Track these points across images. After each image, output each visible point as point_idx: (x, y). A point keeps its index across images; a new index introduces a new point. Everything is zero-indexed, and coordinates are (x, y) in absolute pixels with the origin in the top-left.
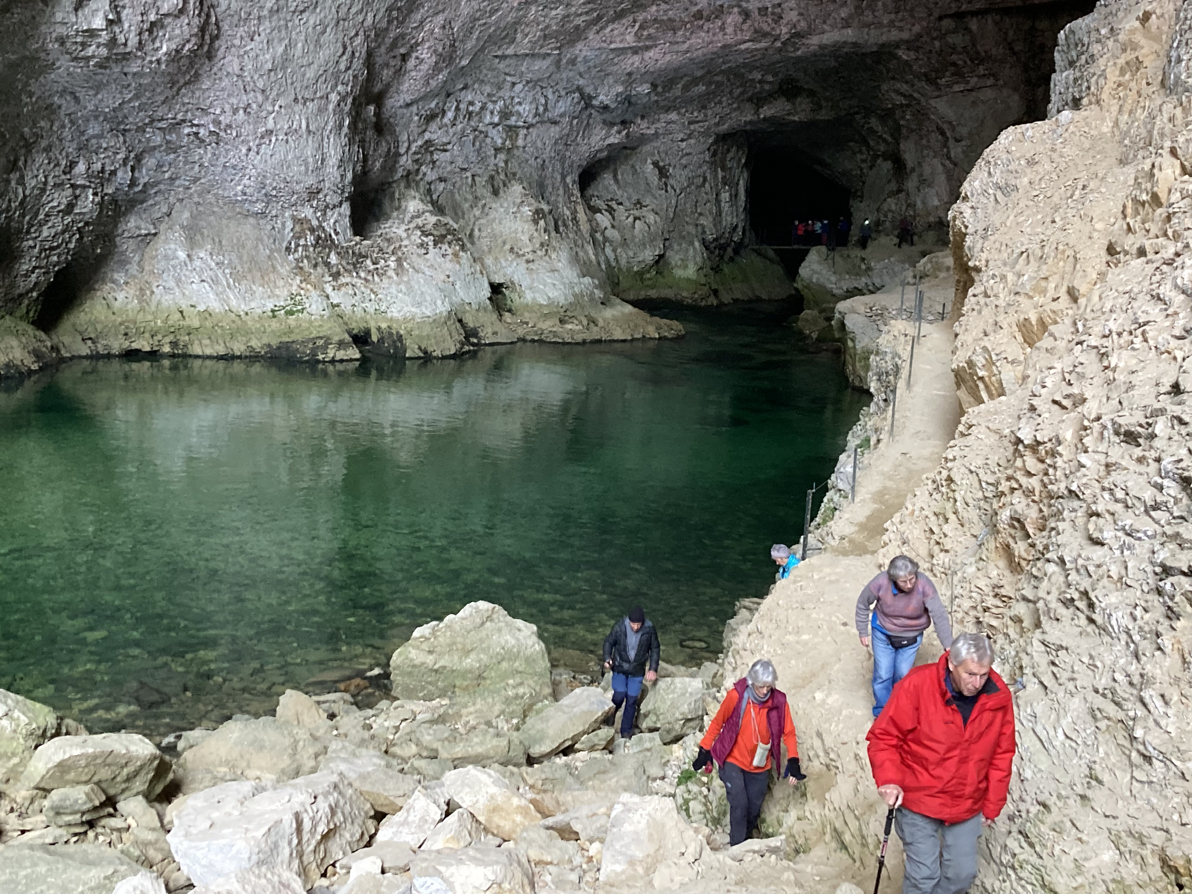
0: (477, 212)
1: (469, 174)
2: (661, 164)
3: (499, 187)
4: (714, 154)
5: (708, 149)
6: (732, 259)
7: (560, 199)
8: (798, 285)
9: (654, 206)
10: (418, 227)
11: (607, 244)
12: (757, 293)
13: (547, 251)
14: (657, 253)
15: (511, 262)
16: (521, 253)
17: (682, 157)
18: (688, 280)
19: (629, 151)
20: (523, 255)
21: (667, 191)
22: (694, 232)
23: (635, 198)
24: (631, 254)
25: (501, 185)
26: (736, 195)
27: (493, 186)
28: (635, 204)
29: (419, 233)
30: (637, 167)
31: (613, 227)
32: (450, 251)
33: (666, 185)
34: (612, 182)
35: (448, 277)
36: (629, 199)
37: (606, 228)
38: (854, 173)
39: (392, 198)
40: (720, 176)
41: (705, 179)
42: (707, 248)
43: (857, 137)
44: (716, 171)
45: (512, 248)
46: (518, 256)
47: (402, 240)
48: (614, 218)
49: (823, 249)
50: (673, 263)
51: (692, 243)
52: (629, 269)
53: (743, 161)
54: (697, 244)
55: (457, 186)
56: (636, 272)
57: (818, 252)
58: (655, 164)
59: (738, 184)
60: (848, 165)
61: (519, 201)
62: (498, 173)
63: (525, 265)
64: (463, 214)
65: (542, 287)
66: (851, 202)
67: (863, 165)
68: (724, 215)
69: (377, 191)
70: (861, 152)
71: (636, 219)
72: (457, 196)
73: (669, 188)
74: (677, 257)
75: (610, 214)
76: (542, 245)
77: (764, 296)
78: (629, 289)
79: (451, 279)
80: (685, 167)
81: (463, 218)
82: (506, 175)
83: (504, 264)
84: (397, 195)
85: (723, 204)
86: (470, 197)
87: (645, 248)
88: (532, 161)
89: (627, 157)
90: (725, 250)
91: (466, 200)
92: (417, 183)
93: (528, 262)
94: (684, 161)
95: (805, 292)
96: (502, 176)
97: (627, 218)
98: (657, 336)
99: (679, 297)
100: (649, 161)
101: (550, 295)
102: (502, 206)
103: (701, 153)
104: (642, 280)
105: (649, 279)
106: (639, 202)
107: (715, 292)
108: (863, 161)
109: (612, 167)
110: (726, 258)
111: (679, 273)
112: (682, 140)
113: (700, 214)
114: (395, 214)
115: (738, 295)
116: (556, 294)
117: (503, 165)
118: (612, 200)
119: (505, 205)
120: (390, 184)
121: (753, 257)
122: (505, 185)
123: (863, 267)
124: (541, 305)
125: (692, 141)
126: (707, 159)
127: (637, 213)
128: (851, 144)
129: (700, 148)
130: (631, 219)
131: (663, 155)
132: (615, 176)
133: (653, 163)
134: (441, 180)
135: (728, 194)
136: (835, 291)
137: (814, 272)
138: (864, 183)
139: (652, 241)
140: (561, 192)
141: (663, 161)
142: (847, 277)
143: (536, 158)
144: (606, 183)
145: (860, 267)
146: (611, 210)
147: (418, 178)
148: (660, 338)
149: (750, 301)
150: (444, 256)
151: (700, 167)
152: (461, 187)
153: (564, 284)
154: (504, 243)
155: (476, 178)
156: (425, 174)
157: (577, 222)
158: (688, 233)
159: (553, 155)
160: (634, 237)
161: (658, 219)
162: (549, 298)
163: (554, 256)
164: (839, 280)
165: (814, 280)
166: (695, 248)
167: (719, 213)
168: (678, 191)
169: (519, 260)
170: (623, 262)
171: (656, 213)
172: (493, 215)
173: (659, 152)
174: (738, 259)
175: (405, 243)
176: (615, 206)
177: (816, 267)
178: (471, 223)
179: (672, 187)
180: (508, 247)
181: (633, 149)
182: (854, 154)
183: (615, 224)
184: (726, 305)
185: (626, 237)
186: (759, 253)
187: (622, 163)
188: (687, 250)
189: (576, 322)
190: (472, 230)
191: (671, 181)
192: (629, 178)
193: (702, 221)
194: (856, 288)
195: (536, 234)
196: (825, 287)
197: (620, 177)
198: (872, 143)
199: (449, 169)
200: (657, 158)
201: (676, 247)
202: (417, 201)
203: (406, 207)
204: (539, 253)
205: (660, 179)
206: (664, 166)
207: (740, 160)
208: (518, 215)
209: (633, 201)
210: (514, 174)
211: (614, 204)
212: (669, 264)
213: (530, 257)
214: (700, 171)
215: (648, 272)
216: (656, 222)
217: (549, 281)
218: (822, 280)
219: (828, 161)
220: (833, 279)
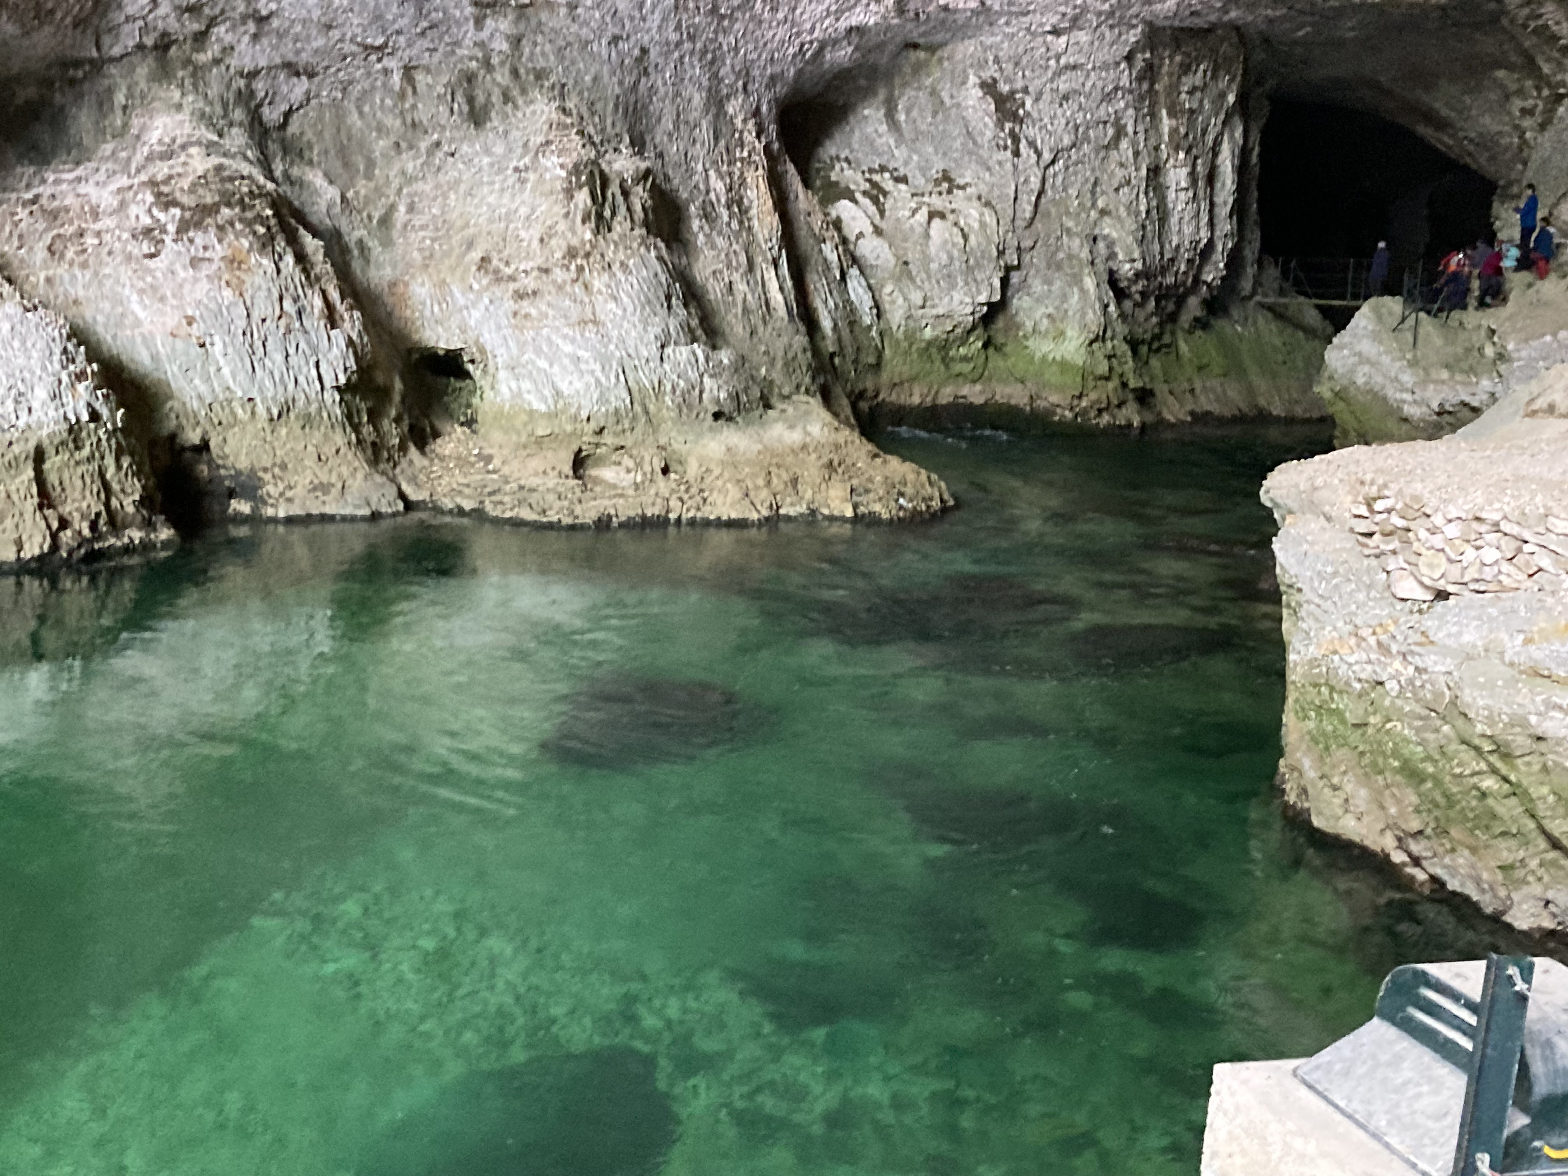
0: (410, 163)
1: (391, 63)
2: (1005, 88)
3: (487, 107)
4: (1150, 72)
5: (1129, 58)
6: (1201, 324)
7: (699, 151)
8: (1323, 390)
9: (983, 189)
10: (152, 183)
11: (854, 272)
12: (1262, 402)
13: (580, 269)
14: (982, 299)
15: (480, 293)
16: (508, 271)
17: (1058, 73)
18: (1064, 365)
19: (922, 55)
20: (512, 278)
21: (1017, 153)
22: (1085, 254)
23: (938, 166)
24: (917, 298)
25: (496, 98)
26: (1211, 178)
27: (471, 100)
28: (937, 182)
29: (150, 198)
30: (945, 95)
31: (878, 231)
32: (219, 251)
33: (1016, 140)
34: (884, 128)
35: (190, 321)
36: (923, 171)
37: (860, 235)
38: (1505, 141)
39: (104, 103)
40: (1166, 130)
41: (1120, 132)
42: (1120, 294)
43: (1513, 58)
44: (1153, 115)
45: (485, 259)
46: (498, 278)
47: (96, 215)
48: (882, 213)
49: (1393, 305)
50: (1029, 325)
51: (1077, 280)
52: (910, 336)
53: (1231, 98)
54: (1089, 283)
55: (356, 90)
56: (930, 343)
57: (1376, 311)
58: (989, 87)
59: (1215, 151)
60: (1489, 123)
61: (541, 139)
62: (487, 64)
63: (509, 305)
64: (371, 164)
65: (543, 364)
66: (1496, 205)
67: (1527, 123)
68: (1174, 220)
69: (48, 83)
70: (1521, 93)
71: (932, 215)
72: (354, 118)
73: (1023, 145)
74: (1040, 311)
75: (875, 201)
76: (571, 253)
77: (1277, 410)
78: (913, 379)
79: (195, 330)
80: (1066, 98)
81: (369, 176)
82: (515, 73)
83: (461, 301)
84: (120, 98)
85: (1171, 195)
86: (393, 122)
87: (953, 286)
88: (601, 47)
89: (918, 69)
90: (1181, 302)
91: (380, 129)
92: (198, 72)
93: (520, 296)
94: (1064, 85)
95: (1338, 410)
96: (502, 77)
97: (914, 212)
98: (849, 513)
99: (1041, 404)
100: (973, 79)
101: (564, 387)
102: (487, 152)
103: (1105, 66)
104: (946, 361)
105: (965, 359)
106: (946, 177)
107: (1144, 397)
108: (1526, 112)
109: (882, 94)
110: (1185, 319)
111: (1042, 347)
112: (1056, 32)
113: (1104, 212)
114: (108, 148)
115: (1206, 404)
116: (579, 385)
117: (505, 46)
118: (883, 169)
119: (499, 149)
120: (98, 66)
121: (1261, 321)
122: (507, 98)
123: (1489, 351)
124: (532, 413)
125: (1083, 37)
126: (1125, 81)
127: (937, 202)
128: (1501, 74)
129: (1105, 54)
130: (922, 216)
131: (1008, 67)
132: (890, 115)
133: (983, 85)
134: (292, 69)
135: (1184, 172)
136: (1410, 410)
137: (1363, 359)
138: (1525, 163)
139: (970, 270)
140: (704, 132)
141: (1008, 80)
142: (1445, 375)
143: (615, 40)
144: (870, 130)
145: (1480, 350)
146: (876, 194)
147: (203, 58)
148: (857, 519)
149: (1239, 419)
150: (195, 262)
151: (1107, 98)
152: (365, 95)
153: (604, 361)
154: (470, 245)
155: (420, 77)
156: (228, 50)
157: (744, 211)
158: (1070, 257)
159: (674, 37)
160: (926, 259)
161: (990, 218)
162: (558, 394)
163: (598, 282)
164: (1424, 383)
165: (1360, 381)
166: (1083, 291)
167: (1162, 213)
168: (1047, 156)
169: (498, 291)
170: (896, 316)
171: (988, 204)
172: (454, 170)
173: (997, 60)
174: (1220, 324)
175: (107, 222)
176: (888, 184)
177: (1367, 347)
178: (391, 192)
179: (1032, 144)
180: (476, 255)
181: (932, 49)
182: (1507, 97)
183: (883, 225)
184: (1172, 426)
185: (910, 257)
186: (1278, 314)
187: (905, 85)
188: (1064, 298)
189: (628, 462)
190: (392, 208)
191: (1029, 131)
192: (925, 122)
193: (1107, 228)
194: (1465, 404)
195: (562, 226)
196: (1385, 399)
197: (902, 117)
198: (1546, 69)
199: (319, 42)
200: (991, 71)
201: (1037, 286)
202: (184, 116)
203: (143, 128)
204: (559, 275)
205: (1000, 125)
206: (1013, 92)
207: (1223, 96)
208: (532, 176)
209: (934, 174)
210: (540, 75)
211: (886, 181)
212: (1019, 327)
213: (529, 283)
214: (1106, 111)
215: (963, 341)
216: (983, 225)
217: (568, 348)
218: (1379, 379)
219: (1445, 112)
220: (1407, 378)
